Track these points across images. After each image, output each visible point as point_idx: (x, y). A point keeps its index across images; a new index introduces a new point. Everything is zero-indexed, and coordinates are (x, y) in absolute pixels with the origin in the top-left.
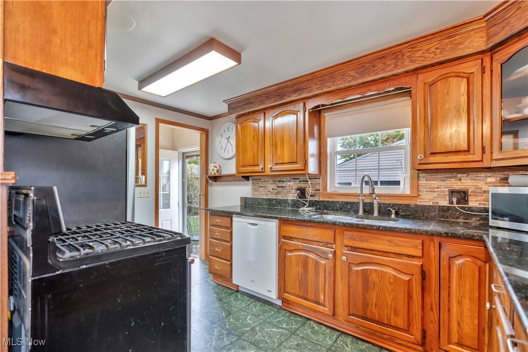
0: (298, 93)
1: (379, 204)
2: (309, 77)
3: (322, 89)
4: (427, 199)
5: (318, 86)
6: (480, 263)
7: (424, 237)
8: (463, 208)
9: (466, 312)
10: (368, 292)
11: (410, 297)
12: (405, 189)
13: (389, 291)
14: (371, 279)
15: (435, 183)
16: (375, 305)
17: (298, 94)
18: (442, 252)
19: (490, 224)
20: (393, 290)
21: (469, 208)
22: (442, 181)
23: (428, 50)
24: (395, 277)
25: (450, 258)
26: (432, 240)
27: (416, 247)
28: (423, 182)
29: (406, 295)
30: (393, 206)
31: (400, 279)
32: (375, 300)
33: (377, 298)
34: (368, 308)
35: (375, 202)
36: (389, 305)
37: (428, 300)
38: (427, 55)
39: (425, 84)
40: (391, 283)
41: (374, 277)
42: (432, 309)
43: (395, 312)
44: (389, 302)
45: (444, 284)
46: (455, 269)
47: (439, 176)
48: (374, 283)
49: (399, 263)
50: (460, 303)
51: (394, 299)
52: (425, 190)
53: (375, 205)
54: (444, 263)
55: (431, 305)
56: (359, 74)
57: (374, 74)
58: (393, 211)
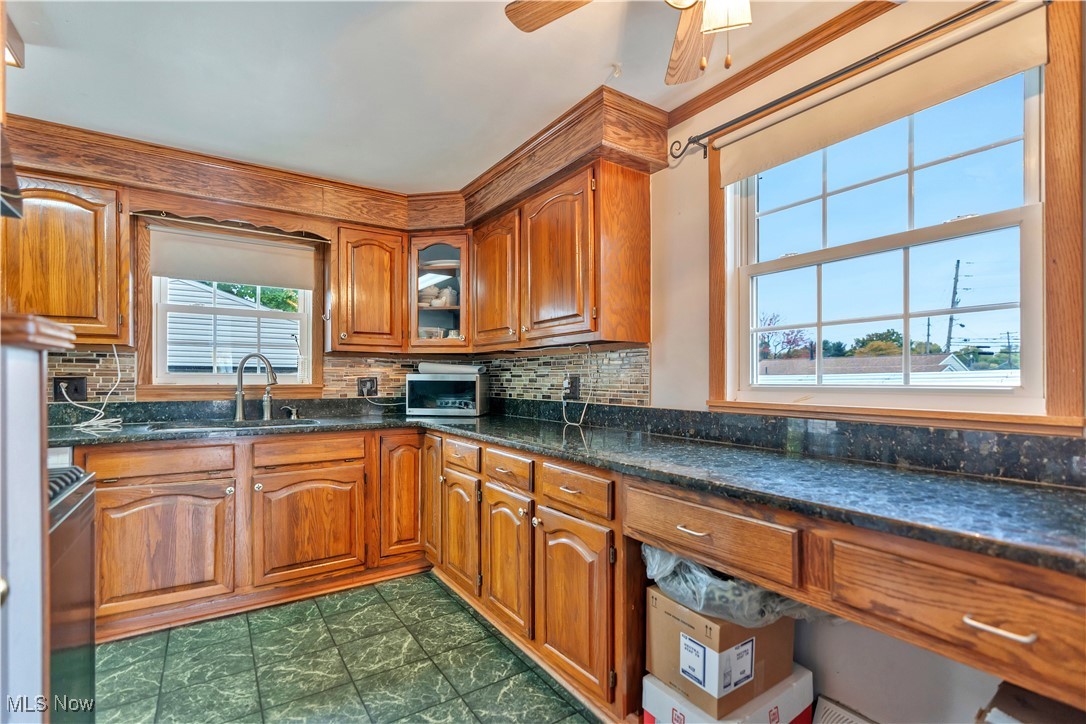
0: (107, 167)
1: (271, 401)
2: (145, 150)
3: (175, 186)
4: (333, 390)
5: (165, 175)
6: (415, 450)
7: (364, 433)
8: (373, 400)
9: (405, 505)
10: (297, 525)
11: (352, 510)
12: (304, 377)
13: (327, 511)
14: (301, 505)
15: (343, 370)
16: (308, 539)
17: (106, 170)
18: (383, 447)
19: (407, 413)
20: (332, 509)
21: (379, 399)
22: (351, 366)
23: (354, 202)
24: (335, 490)
25: (391, 451)
26: (373, 436)
27: (358, 447)
28: (328, 368)
29: (348, 509)
30: (291, 402)
31: (341, 491)
32: (307, 533)
33: (312, 528)
34: (297, 549)
35: (266, 398)
36: (327, 530)
37: (370, 506)
38: (352, 208)
39: (348, 242)
40: (329, 501)
41: (306, 501)
42: (373, 516)
43: (334, 537)
44: (327, 527)
45: (385, 482)
46: (394, 462)
47: (348, 360)
48: (306, 510)
49: (339, 472)
50: (399, 497)
51: (333, 521)
52: (332, 378)
53: (265, 403)
54: (385, 459)
55: (373, 511)
56: (257, 191)
57: (281, 202)
58: (294, 411)
